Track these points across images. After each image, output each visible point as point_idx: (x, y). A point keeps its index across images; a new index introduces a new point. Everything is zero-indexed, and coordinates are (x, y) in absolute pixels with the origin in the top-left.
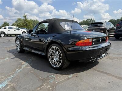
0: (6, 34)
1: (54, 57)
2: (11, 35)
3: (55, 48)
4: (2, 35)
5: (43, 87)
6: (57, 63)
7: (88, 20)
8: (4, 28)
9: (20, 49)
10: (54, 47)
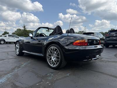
0: (6, 41)
1: (52, 57)
2: (10, 43)
3: (54, 48)
4: (2, 42)
5: (42, 83)
6: (55, 63)
7: (79, 32)
8: (4, 36)
9: (19, 52)
10: (52, 47)
